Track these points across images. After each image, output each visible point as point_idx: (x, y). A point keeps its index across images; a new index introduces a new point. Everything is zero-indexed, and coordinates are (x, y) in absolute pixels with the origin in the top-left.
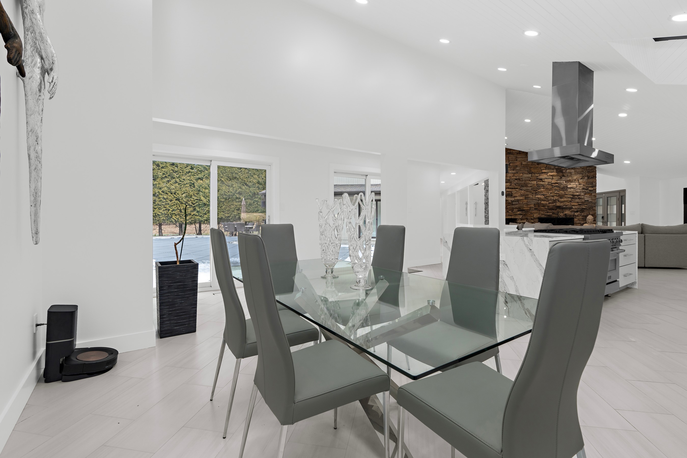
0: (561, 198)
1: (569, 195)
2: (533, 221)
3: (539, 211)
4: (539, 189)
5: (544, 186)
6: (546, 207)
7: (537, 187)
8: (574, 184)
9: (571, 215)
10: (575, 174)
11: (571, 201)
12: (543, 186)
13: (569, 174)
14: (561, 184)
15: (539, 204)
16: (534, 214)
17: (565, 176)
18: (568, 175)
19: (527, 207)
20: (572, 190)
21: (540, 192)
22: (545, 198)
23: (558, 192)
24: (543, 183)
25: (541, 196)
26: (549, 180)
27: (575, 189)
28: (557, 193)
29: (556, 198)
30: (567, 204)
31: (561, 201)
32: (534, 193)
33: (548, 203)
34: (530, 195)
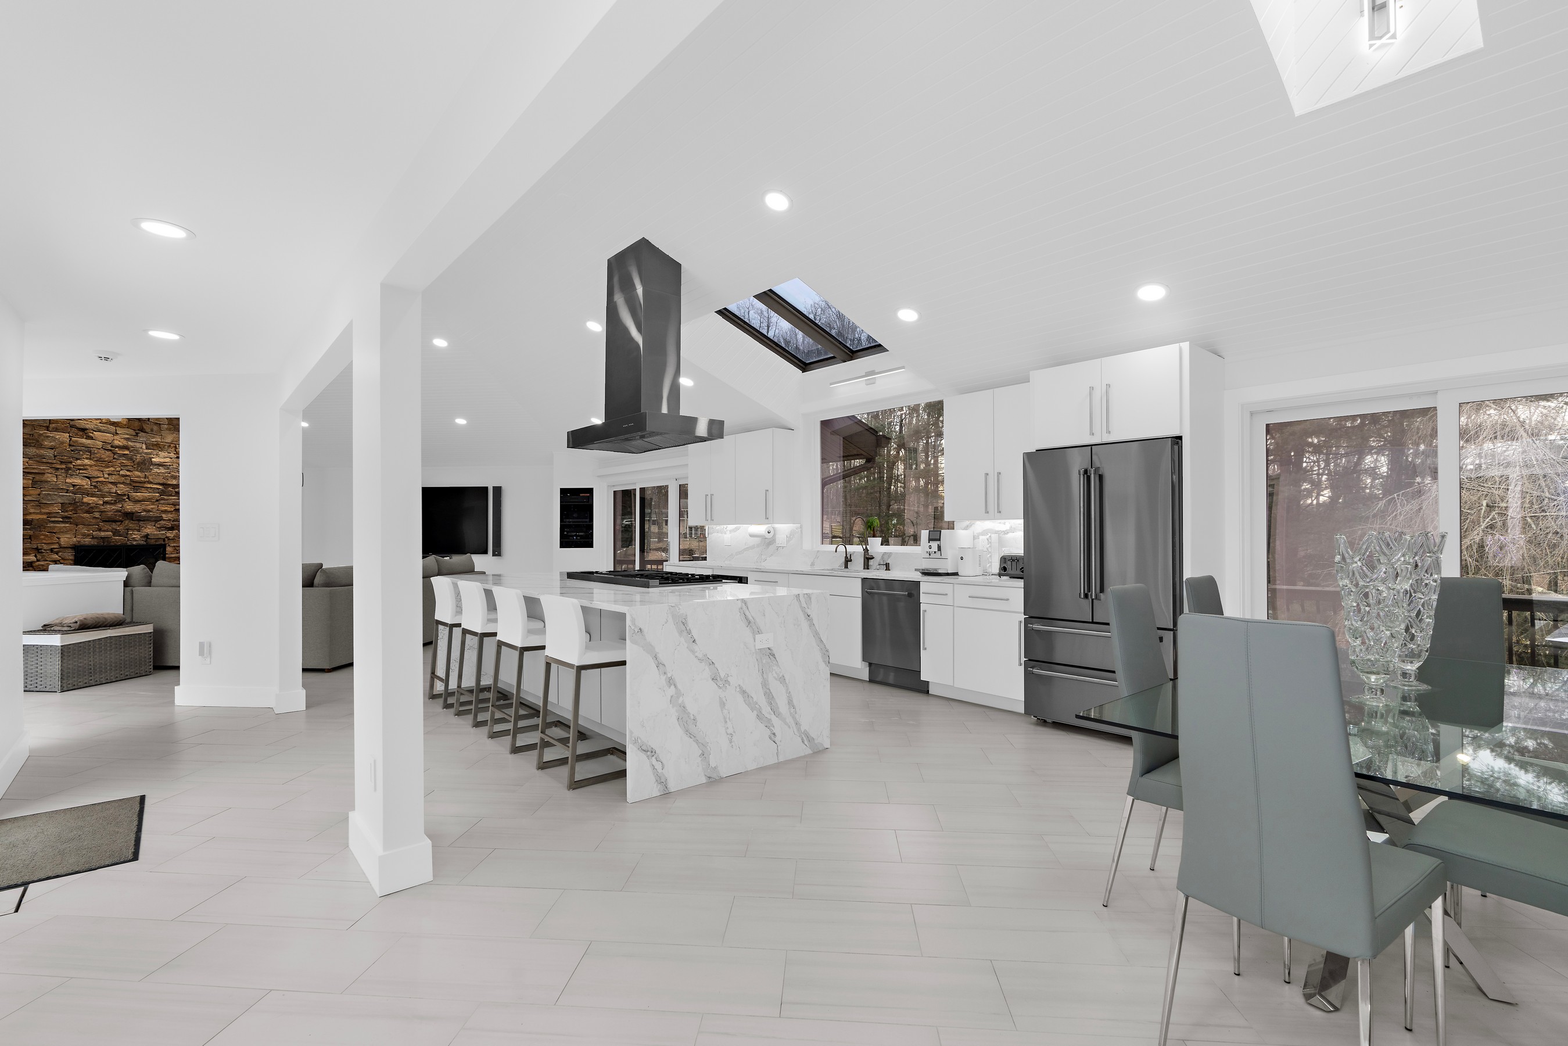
0: (136, 489)
1: (156, 484)
2: (56, 557)
3: (77, 525)
4: (77, 459)
5: (90, 452)
6: (97, 515)
7: (72, 451)
8: (166, 454)
9: (160, 536)
10: (169, 430)
11: (157, 501)
12: (89, 450)
13: (155, 428)
14: (136, 451)
15: (75, 505)
16: (59, 536)
17: (147, 431)
18: (152, 430)
19: (37, 514)
20: (162, 470)
21: (79, 469)
22: (95, 487)
23: (128, 473)
24: (89, 441)
25: (82, 479)
26: (106, 436)
27: (168, 468)
28: (127, 476)
29: (122, 489)
30: (149, 507)
31: (137, 498)
32: (62, 469)
33: (102, 503)
34: (50, 475)
